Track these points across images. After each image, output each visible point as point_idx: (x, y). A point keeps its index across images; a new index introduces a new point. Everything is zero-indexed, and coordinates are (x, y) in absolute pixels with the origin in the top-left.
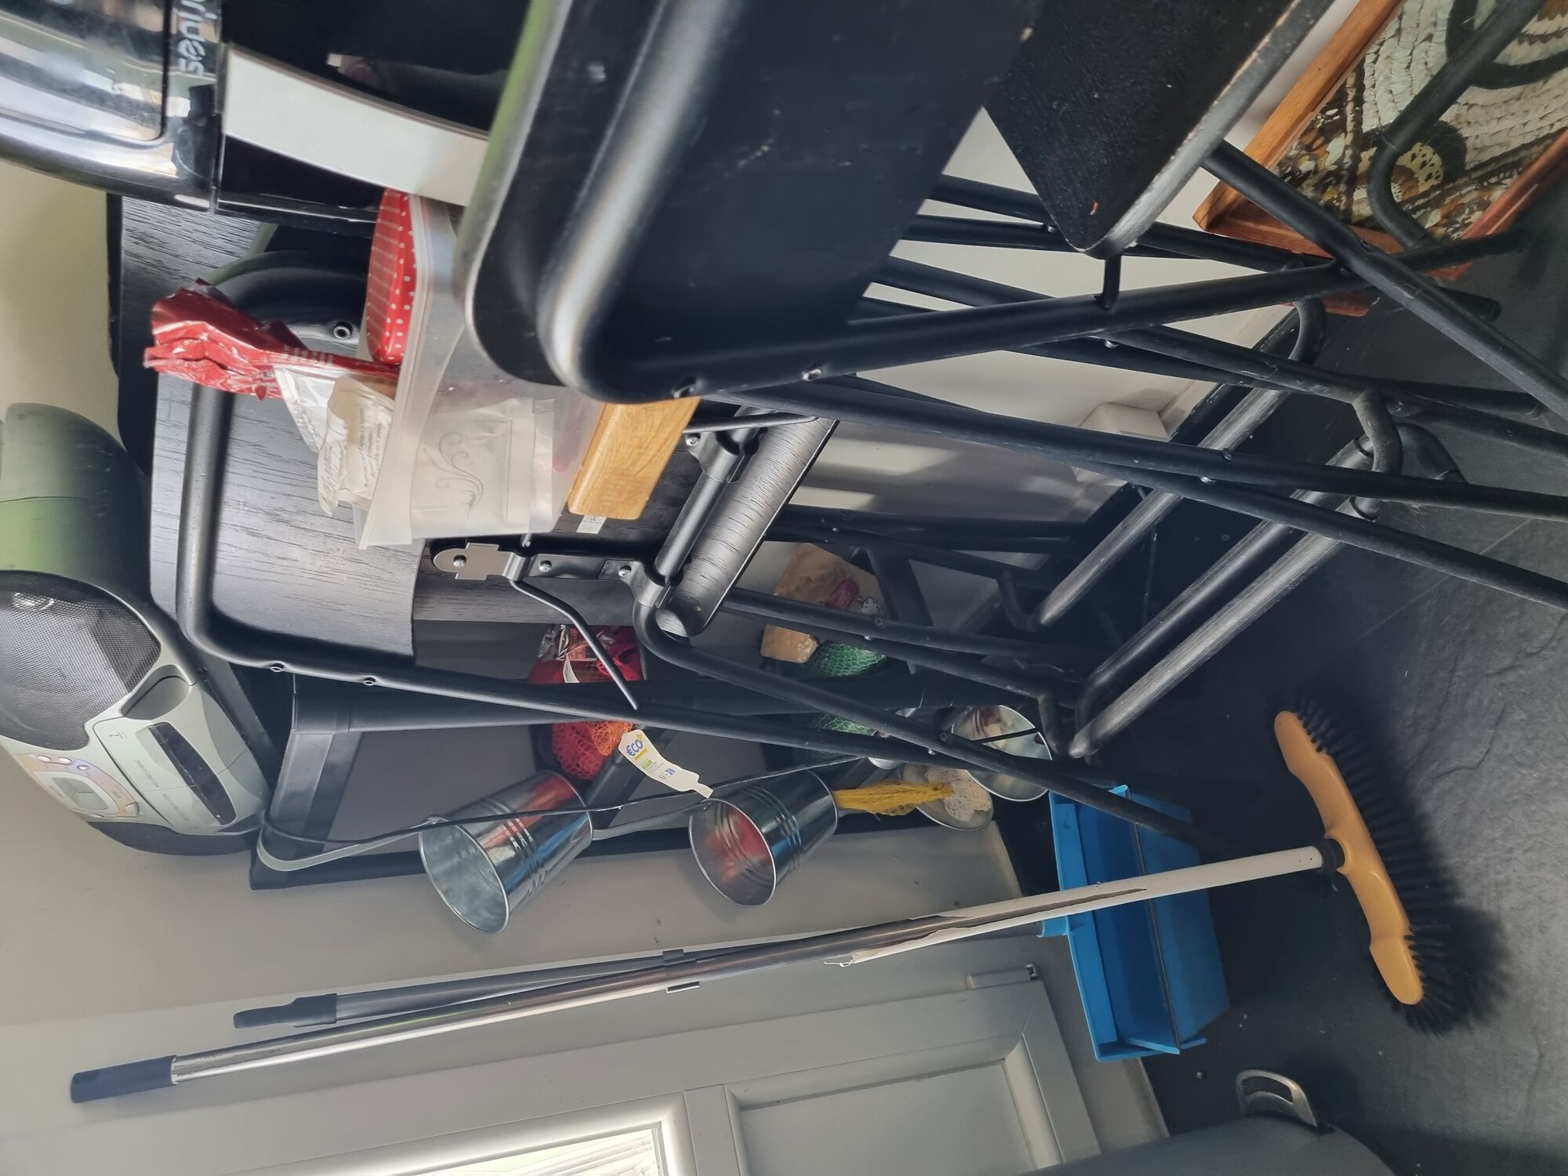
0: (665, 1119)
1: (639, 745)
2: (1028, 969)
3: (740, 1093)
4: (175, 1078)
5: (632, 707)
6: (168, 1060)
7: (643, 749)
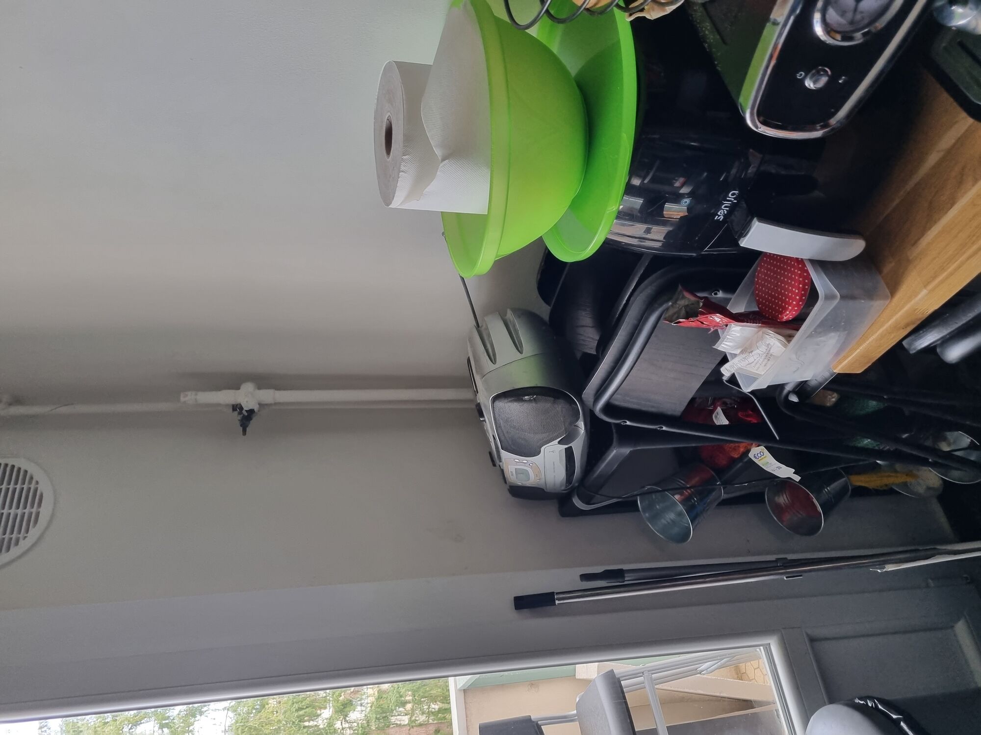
0: (773, 644)
1: (762, 454)
2: (965, 577)
3: (809, 632)
4: (557, 602)
5: (776, 438)
6: (552, 594)
7: (764, 456)
